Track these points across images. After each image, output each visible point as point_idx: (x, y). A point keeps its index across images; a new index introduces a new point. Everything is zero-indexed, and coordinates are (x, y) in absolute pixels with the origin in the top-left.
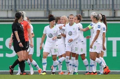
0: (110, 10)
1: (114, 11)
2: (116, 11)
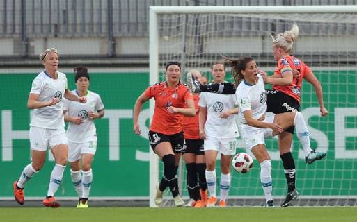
0: (102, 38)
1: (114, 39)
2: (117, 41)
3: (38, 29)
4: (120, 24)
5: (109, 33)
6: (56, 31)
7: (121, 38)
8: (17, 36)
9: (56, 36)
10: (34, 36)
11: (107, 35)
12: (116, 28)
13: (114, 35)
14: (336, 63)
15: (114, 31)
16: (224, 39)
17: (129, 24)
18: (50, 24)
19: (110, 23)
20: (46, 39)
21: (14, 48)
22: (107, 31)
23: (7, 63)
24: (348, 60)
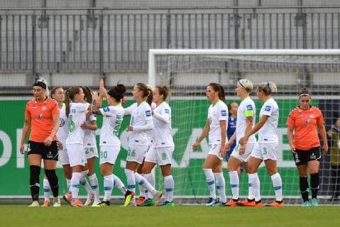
3: (45, 67)
4: (109, 62)
5: (100, 69)
6: (58, 68)
7: (110, 73)
8: (29, 71)
9: (58, 72)
10: (42, 71)
11: (99, 71)
12: (105, 65)
13: (105, 71)
14: (281, 93)
15: (104, 68)
16: (202, 75)
17: (116, 62)
18: (55, 62)
19: (101, 62)
20: (51, 74)
21: (27, 81)
22: (99, 68)
23: (21, 92)
24: (290, 91)
